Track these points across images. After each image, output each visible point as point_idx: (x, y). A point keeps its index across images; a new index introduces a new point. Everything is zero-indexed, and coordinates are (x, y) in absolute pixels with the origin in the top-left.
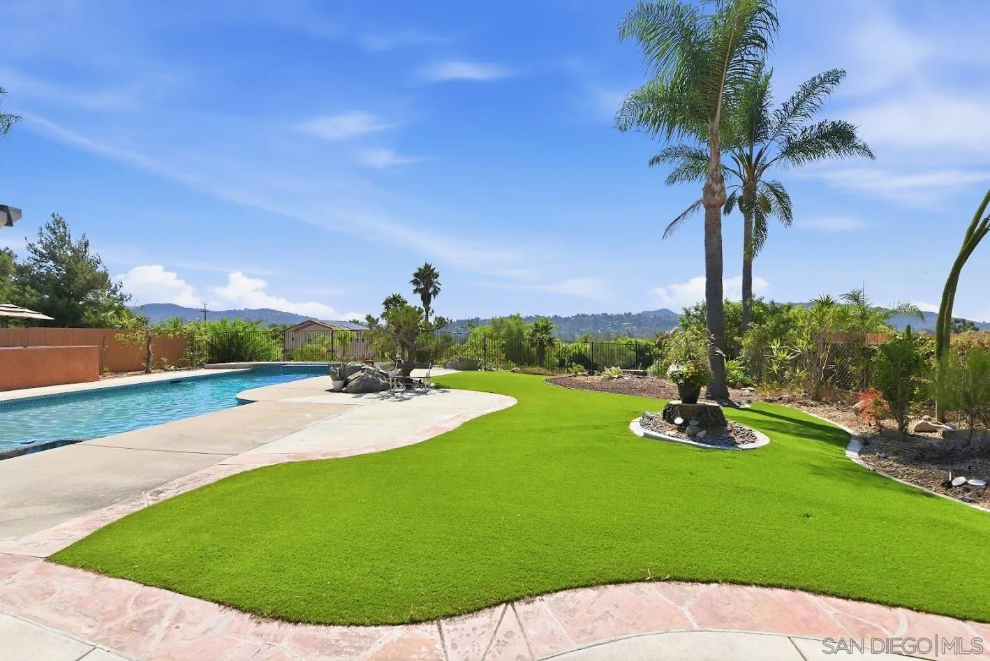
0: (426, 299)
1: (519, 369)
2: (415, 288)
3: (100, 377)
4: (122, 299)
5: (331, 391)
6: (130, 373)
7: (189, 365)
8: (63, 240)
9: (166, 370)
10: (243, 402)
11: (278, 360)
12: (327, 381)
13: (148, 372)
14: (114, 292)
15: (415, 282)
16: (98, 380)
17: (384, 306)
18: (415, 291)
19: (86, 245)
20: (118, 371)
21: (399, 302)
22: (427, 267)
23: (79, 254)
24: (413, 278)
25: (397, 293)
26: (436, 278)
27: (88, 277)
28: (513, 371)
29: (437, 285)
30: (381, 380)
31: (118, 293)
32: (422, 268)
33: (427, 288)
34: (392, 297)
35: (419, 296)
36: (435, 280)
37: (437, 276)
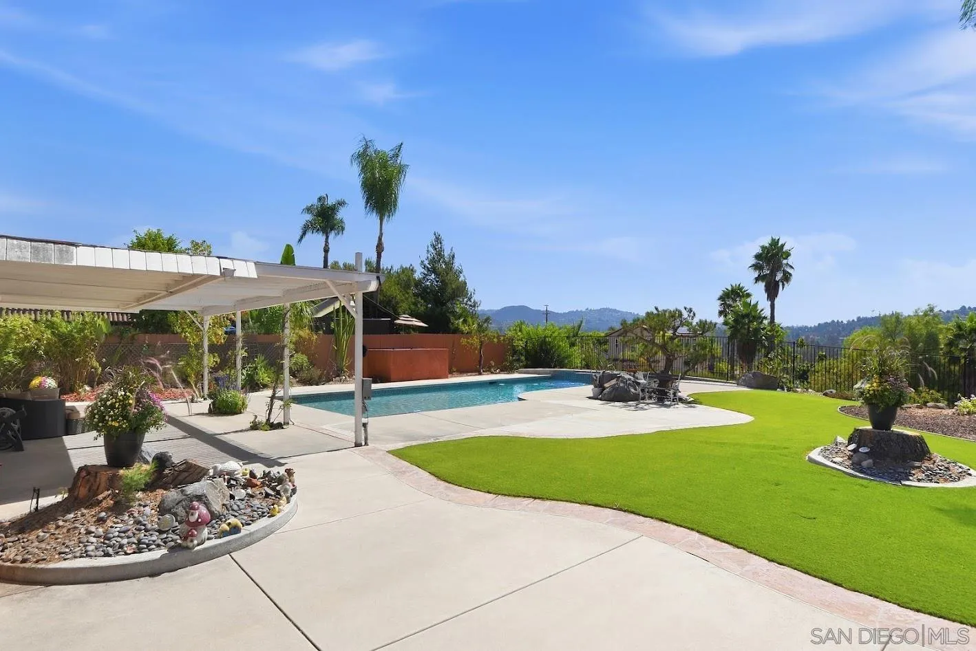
0: (772, 292)
1: (834, 391)
2: (756, 274)
3: (450, 376)
4: (474, 306)
5: (590, 398)
6: (469, 374)
7: (509, 370)
8: (440, 254)
9: (492, 373)
10: (520, 399)
11: (577, 368)
12: (589, 389)
13: (480, 374)
14: (470, 299)
15: (756, 267)
16: (447, 378)
17: (719, 302)
18: (757, 280)
19: (453, 257)
20: (462, 371)
21: (738, 295)
22: (775, 243)
23: (449, 265)
24: (753, 261)
25: (735, 283)
26: (786, 258)
27: (454, 287)
28: (826, 395)
29: (789, 270)
30: (633, 390)
31: (472, 300)
32: (767, 245)
33: (773, 273)
34: (730, 289)
35: (762, 285)
36: (785, 262)
37: (788, 255)
